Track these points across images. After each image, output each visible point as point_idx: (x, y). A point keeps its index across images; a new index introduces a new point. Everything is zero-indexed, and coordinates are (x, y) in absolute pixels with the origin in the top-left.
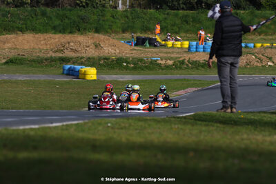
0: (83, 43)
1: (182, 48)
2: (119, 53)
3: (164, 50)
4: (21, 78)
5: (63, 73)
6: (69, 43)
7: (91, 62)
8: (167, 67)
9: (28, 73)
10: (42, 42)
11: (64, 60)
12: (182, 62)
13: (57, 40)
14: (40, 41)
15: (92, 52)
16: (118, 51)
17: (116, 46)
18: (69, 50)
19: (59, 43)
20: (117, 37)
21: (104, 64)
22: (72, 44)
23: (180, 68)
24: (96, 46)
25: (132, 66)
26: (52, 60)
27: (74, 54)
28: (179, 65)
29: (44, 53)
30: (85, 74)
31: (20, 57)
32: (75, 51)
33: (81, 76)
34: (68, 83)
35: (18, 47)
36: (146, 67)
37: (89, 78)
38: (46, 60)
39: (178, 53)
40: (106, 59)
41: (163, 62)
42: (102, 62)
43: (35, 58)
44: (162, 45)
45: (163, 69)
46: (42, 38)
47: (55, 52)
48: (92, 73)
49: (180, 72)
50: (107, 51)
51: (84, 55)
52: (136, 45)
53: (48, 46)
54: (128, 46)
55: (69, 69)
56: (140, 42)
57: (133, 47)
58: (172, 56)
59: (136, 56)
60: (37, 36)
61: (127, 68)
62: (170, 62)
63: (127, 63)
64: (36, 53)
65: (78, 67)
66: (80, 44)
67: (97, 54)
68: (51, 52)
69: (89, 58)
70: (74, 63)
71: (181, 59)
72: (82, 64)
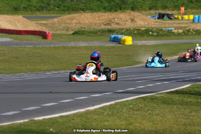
0: (123, 19)
1: (189, 20)
2: (147, 25)
3: (177, 21)
4: (83, 44)
5: (110, 41)
6: (114, 19)
7: (128, 32)
8: (179, 34)
9: (88, 41)
10: (97, 19)
11: (111, 31)
12: (189, 31)
13: (106, 17)
14: (96, 18)
15: (129, 25)
16: (146, 23)
17: (145, 20)
18: (114, 23)
19: (107, 19)
20: (146, 13)
21: (137, 33)
22: (116, 19)
23: (188, 35)
24: (132, 20)
25: (156, 34)
26: (103, 31)
27: (117, 26)
28: (187, 33)
29: (98, 26)
30: (124, 41)
31: (82, 29)
32: (118, 24)
33: (121, 42)
34: (113, 47)
35: (81, 22)
36: (165, 34)
37: (127, 43)
38: (99, 31)
39: (186, 23)
40: (138, 30)
41: (176, 31)
42: (135, 32)
43: (92, 30)
44: (176, 18)
45: (176, 36)
46: (97, 16)
47: (105, 25)
48: (129, 40)
49: (187, 37)
50: (139, 24)
51: (124, 27)
52: (159, 18)
53: (101, 21)
54: (153, 20)
55: (114, 38)
56: (161, 16)
57: (157, 20)
58: (182, 26)
59: (158, 26)
60: (93, 14)
61: (152, 35)
62: (181, 31)
63: (152, 32)
64: (93, 26)
65: (120, 36)
66: (122, 20)
67: (133, 25)
68: (102, 25)
69: (127, 30)
70: (117, 33)
71: (188, 28)
72: (122, 34)
